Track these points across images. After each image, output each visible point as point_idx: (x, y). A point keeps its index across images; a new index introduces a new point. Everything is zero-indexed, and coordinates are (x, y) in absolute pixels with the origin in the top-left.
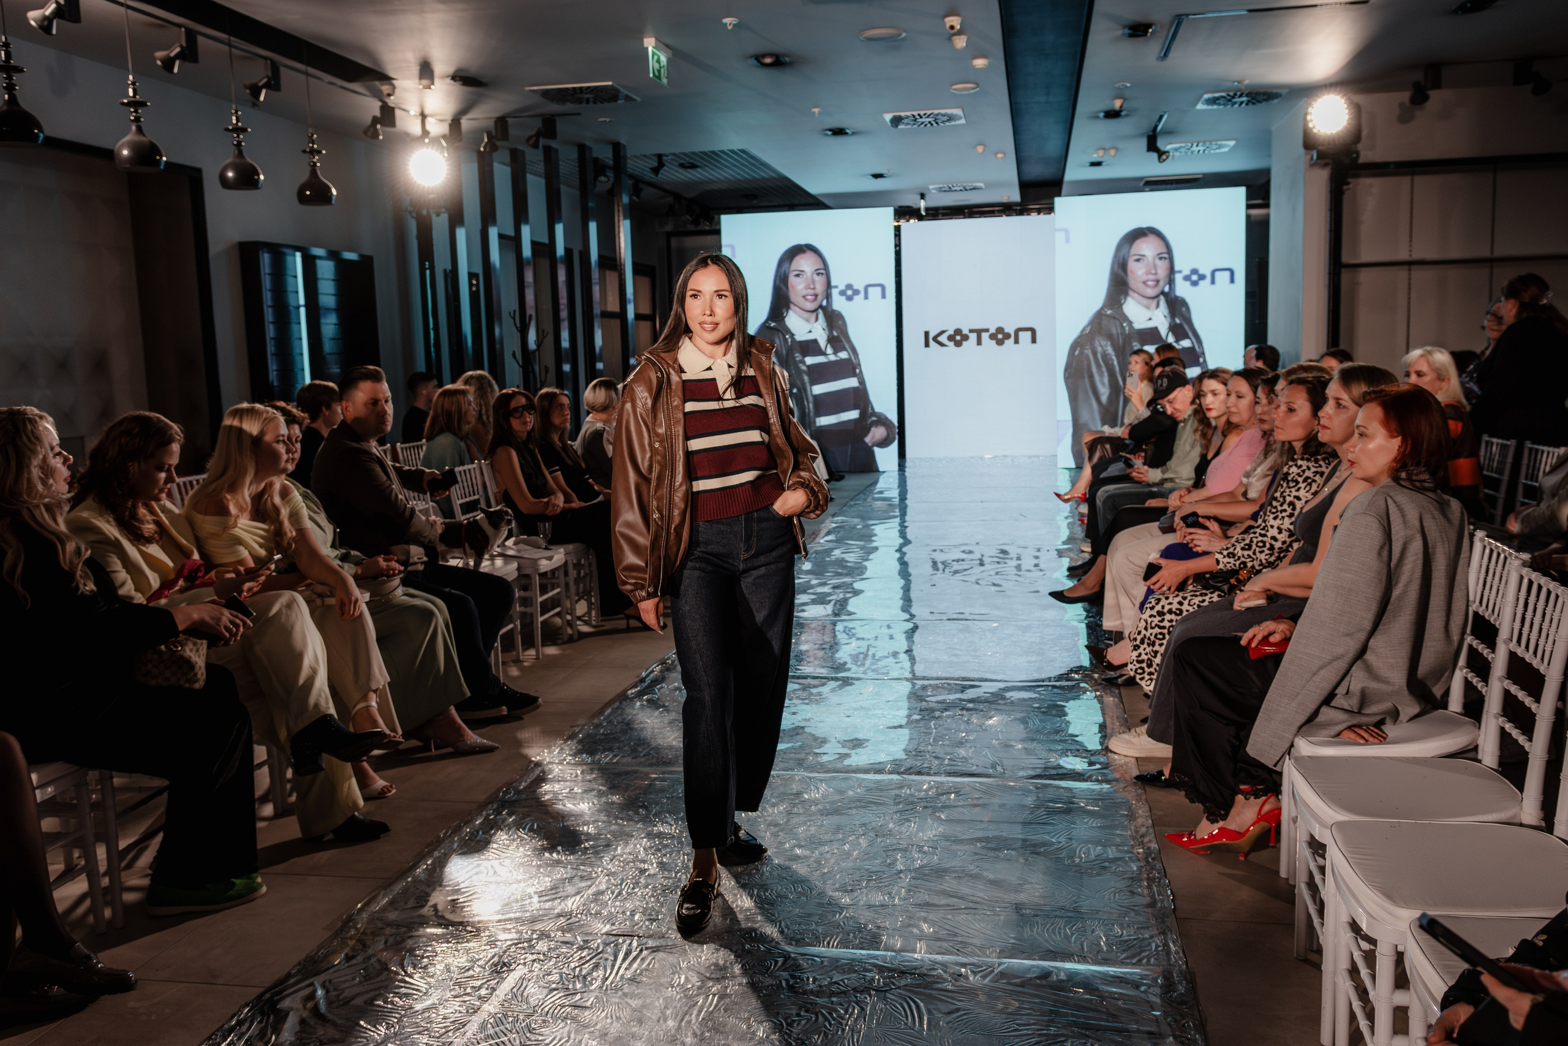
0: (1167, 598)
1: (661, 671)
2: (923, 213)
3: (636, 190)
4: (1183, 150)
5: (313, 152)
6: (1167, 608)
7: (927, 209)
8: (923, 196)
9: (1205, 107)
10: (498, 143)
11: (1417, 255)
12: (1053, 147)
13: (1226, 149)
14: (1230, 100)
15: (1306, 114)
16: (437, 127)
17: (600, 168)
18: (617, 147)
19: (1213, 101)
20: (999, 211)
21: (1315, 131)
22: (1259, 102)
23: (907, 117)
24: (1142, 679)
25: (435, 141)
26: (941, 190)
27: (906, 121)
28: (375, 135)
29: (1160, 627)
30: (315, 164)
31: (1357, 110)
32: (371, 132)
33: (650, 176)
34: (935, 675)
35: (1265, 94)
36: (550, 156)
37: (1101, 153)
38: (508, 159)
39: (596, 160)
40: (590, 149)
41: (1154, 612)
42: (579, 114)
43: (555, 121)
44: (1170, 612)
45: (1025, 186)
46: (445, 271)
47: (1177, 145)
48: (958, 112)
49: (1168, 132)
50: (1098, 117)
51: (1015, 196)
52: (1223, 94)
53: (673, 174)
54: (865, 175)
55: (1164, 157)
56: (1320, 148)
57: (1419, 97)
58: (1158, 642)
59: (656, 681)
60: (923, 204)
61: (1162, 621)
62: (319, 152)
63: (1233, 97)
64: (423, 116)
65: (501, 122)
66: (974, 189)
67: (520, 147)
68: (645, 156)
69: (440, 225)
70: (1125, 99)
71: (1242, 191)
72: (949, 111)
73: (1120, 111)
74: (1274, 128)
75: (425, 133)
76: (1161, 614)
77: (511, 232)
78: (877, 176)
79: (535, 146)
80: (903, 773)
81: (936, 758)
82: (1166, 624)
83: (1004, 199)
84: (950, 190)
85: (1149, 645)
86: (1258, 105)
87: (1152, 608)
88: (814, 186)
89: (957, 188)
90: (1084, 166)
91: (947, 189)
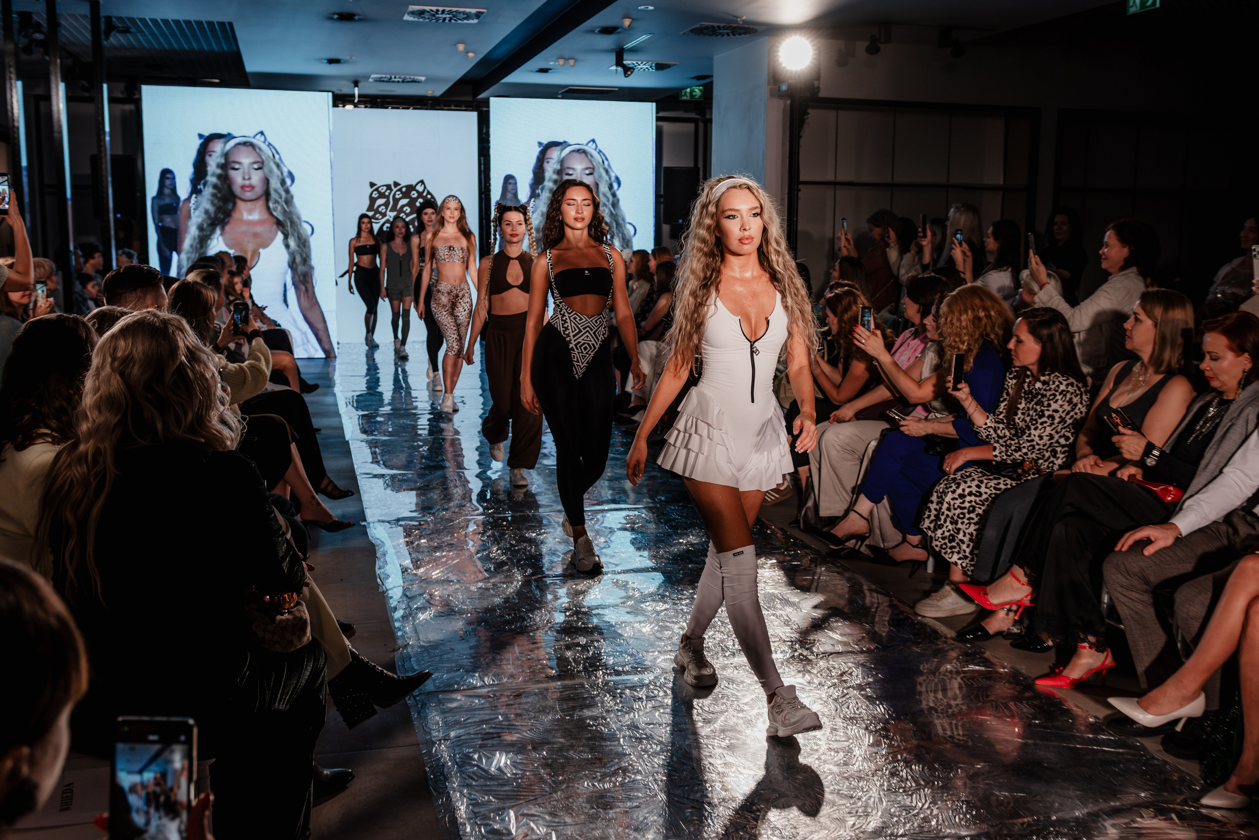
0: (966, 482)
2: (354, 99)
6: (967, 490)
8: (356, 83)
11: (840, 178)
19: (702, 30)
21: (783, 66)
22: (734, 34)
23: (430, 11)
26: (380, 80)
27: (424, 15)
29: (962, 509)
31: (820, 54)
35: (746, 29)
37: (561, 62)
44: (970, 494)
45: (458, 82)
52: (715, 25)
54: (320, 60)
55: (626, 72)
56: (789, 81)
57: (874, 48)
58: (960, 521)
60: (356, 91)
61: (963, 503)
63: (720, 29)
66: (414, 81)
72: (476, 10)
76: (962, 496)
78: (331, 62)
82: (967, 505)
83: (429, 93)
84: (390, 81)
85: (951, 523)
87: (954, 492)
89: (396, 80)
90: (533, 71)
91: (385, 80)
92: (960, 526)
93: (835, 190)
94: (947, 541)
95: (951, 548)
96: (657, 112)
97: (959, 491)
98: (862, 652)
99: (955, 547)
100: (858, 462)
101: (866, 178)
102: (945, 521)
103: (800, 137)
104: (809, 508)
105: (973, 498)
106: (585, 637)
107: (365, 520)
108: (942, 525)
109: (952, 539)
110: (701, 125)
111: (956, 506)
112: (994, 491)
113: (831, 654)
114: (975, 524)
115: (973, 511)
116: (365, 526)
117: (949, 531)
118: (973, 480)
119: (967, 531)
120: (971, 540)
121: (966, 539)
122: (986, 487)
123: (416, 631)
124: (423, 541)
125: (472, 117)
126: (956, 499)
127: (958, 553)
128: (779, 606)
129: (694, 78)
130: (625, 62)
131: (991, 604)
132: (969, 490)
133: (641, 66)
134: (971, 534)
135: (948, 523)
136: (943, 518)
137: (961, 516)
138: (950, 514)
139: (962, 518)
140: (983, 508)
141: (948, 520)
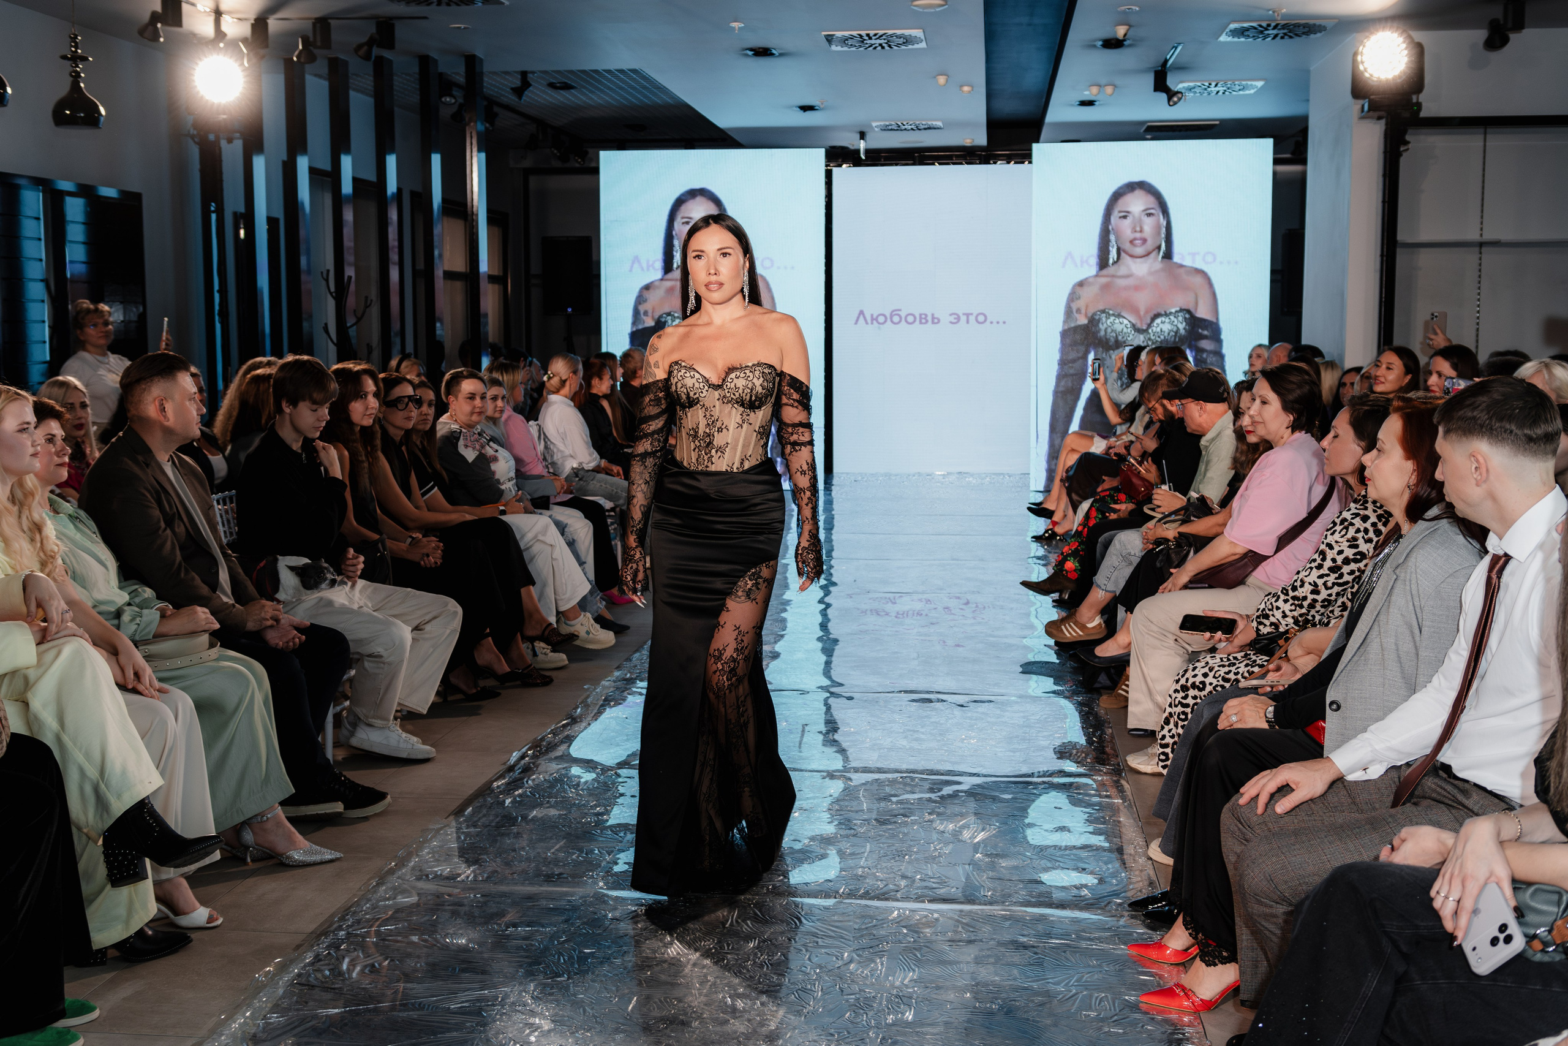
1: (534, 756)
2: (863, 157)
3: (490, 117)
4: (1198, 90)
5: (75, 59)
7: (867, 151)
8: (862, 135)
9: (1230, 39)
10: (316, 51)
11: (1488, 236)
12: (1033, 79)
13: (1252, 91)
14: (1262, 32)
15: (1355, 54)
16: (233, 27)
17: (446, 86)
18: (472, 62)
19: (1241, 32)
20: (957, 157)
21: (1367, 75)
22: (1297, 35)
23: (852, 37)
25: (233, 44)
26: (886, 129)
27: (850, 42)
28: (156, 36)
30: (78, 74)
31: (1419, 50)
32: (148, 31)
33: (511, 99)
34: (892, 766)
35: (1305, 26)
36: (381, 70)
37: (1095, 90)
38: (325, 70)
39: (441, 74)
40: (436, 61)
42: (425, 18)
43: (392, 27)
45: (994, 125)
46: (235, 214)
47: (1192, 84)
48: (917, 33)
49: (1180, 68)
50: (1095, 46)
51: (981, 139)
52: (1254, 24)
53: (539, 96)
54: (790, 107)
55: (1175, 99)
56: (1372, 97)
57: (1496, 40)
59: (527, 770)
60: (862, 146)
62: (84, 59)
63: (1266, 29)
64: (218, 13)
65: (322, 24)
66: (931, 128)
67: (342, 57)
68: (506, 73)
69: (232, 153)
70: (1130, 26)
71: (1269, 143)
72: (907, 32)
73: (1124, 40)
74: (1311, 69)
75: (220, 34)
77: (326, 165)
78: (805, 108)
79: (367, 57)
80: (862, 897)
81: (904, 877)
83: (968, 142)
84: (899, 129)
86: (1297, 39)
88: (723, 119)
89: (908, 127)
90: (1072, 105)
91: (893, 127)
93: (1481, 254)
96: (1275, 152)
130: (1173, 85)
133: (1214, 88)
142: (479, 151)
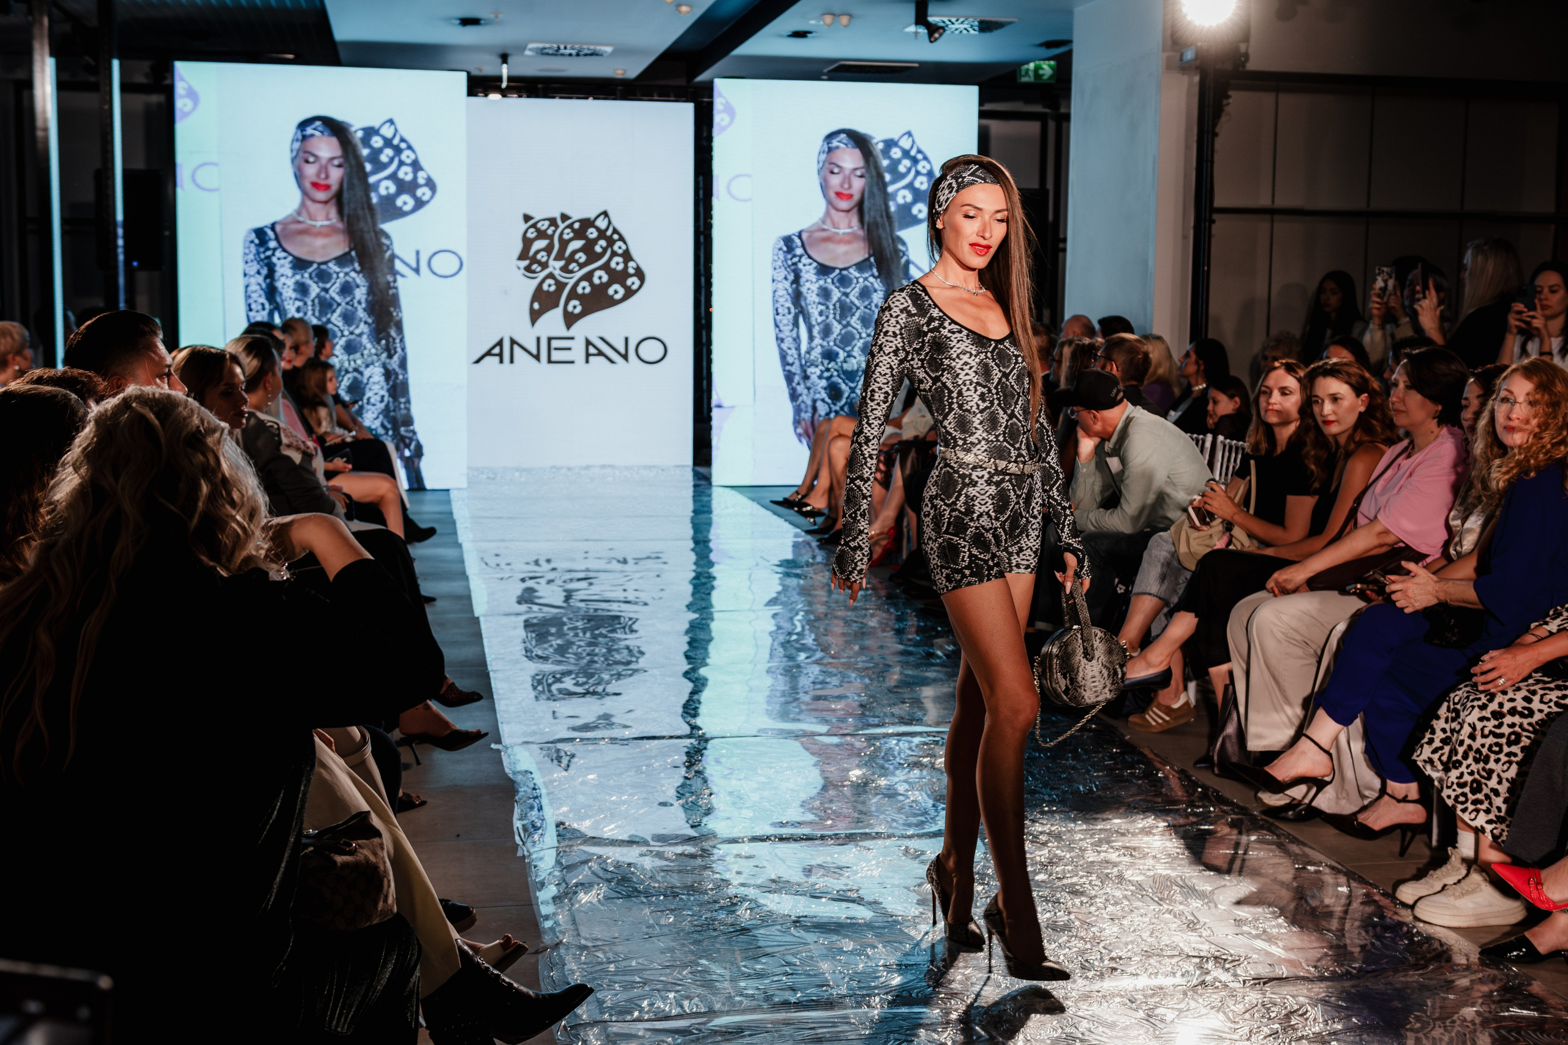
6: (1507, 706)
8: (504, 58)
11: (1281, 202)
21: (1187, 24)
24: (1464, 810)
26: (542, 52)
29: (1496, 736)
37: (828, 19)
41: (1487, 713)
44: (1513, 712)
45: (666, 55)
51: (638, 72)
54: (448, 19)
55: (936, 35)
56: (1198, 44)
58: (1493, 757)
60: (505, 71)
66: (594, 54)
71: (974, 90)
74: (1077, 10)
76: (1498, 715)
82: (1505, 730)
83: (618, 74)
84: (557, 53)
87: (1483, 707)
89: (568, 52)
90: (781, 36)
91: (550, 52)
92: (1492, 765)
93: (1272, 222)
94: (1467, 790)
95: (1475, 802)
96: (981, 103)
97: (1493, 706)
98: (1322, 979)
99: (1481, 802)
100: (1314, 661)
101: (1323, 204)
102: (1465, 756)
103: (1215, 135)
104: (1229, 736)
105: (1517, 719)
106: (851, 939)
107: (499, 741)
108: (1461, 764)
109: (1477, 788)
110: (1052, 125)
111: (1486, 731)
112: (1555, 709)
113: (1271, 980)
114: (1517, 763)
115: (1517, 741)
116: (499, 751)
117: (1472, 773)
118: (1519, 689)
119: (1502, 775)
120: (1509, 790)
121: (1503, 789)
122: (1542, 702)
123: (574, 922)
124: (590, 777)
125: (686, 111)
126: (1488, 719)
127: (1488, 811)
128: (1179, 897)
129: (1041, 45)
130: (931, 19)
131: (1548, 900)
132: (1511, 705)
133: (956, 26)
134: (1512, 782)
135: (1470, 761)
136: (1461, 750)
137: (1496, 749)
138: (1476, 745)
139: (1496, 753)
140: (1532, 736)
141: (1471, 754)
142: (52, 55)
